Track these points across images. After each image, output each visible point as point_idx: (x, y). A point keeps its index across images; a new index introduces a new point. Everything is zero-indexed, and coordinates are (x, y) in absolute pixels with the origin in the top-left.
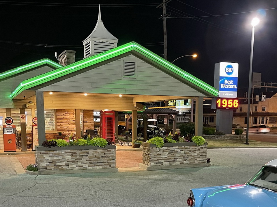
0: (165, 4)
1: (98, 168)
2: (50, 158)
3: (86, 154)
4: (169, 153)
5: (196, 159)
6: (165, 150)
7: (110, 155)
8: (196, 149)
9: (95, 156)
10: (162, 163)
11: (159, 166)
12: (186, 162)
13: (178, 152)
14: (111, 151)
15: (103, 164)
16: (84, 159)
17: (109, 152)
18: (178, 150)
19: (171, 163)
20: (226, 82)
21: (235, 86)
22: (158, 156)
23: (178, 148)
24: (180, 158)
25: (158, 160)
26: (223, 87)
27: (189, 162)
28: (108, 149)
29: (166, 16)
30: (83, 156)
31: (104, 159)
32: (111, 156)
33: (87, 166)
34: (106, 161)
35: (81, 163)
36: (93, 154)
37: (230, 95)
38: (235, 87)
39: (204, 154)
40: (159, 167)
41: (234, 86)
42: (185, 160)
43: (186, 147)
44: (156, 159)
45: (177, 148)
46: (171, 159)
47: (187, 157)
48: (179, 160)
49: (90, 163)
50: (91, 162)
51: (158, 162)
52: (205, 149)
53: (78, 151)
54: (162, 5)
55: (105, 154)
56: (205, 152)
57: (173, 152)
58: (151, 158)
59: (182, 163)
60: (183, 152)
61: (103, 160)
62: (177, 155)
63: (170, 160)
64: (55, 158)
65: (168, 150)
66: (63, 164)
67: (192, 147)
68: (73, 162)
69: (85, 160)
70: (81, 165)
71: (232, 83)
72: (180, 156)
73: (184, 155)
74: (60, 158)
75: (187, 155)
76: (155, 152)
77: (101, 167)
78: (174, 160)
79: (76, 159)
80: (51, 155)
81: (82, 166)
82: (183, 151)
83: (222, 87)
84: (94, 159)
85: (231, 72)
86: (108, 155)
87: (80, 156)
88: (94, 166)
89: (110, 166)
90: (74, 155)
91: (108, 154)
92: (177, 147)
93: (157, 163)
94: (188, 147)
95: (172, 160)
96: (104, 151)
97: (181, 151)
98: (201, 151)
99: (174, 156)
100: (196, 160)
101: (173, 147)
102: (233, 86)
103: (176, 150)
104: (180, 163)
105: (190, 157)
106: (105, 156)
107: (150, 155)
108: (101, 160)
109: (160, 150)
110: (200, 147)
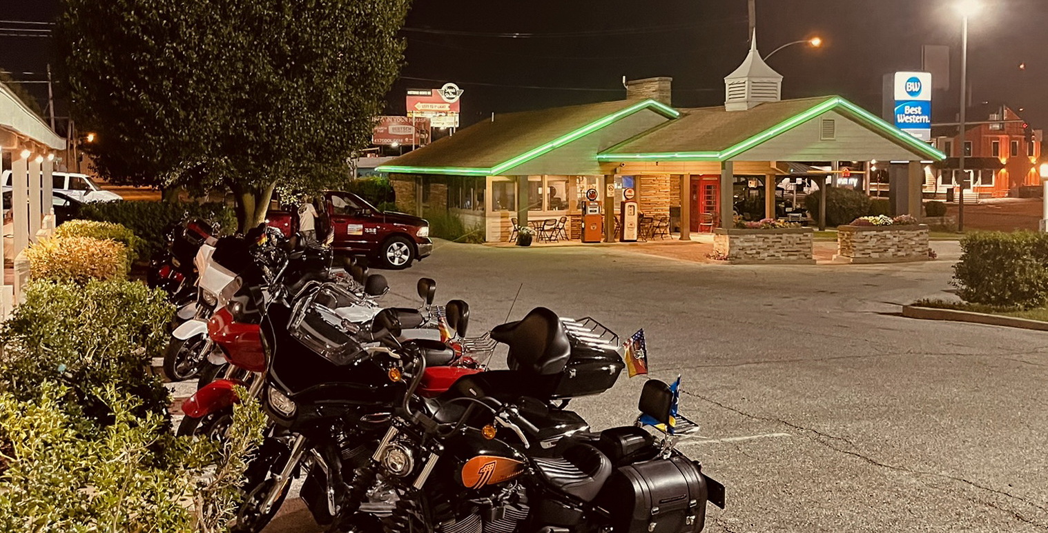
1: (792, 257)
2: (740, 244)
3: (779, 240)
4: (878, 240)
5: (914, 248)
6: (873, 236)
7: (806, 241)
8: (913, 235)
9: (789, 242)
10: (870, 253)
11: (866, 257)
12: (900, 254)
13: (890, 238)
14: (807, 236)
15: (798, 253)
17: (805, 238)
18: (890, 236)
20: (908, 109)
21: (927, 117)
22: (865, 245)
24: (893, 247)
25: (863, 250)
26: (902, 121)
27: (904, 254)
30: (776, 242)
31: (799, 246)
32: (807, 243)
33: (780, 254)
34: (801, 249)
35: (772, 251)
36: (787, 240)
38: (926, 119)
39: (924, 242)
41: (924, 117)
42: (899, 251)
43: (901, 231)
44: (861, 248)
46: (879, 248)
47: (902, 246)
48: (892, 250)
49: (783, 251)
50: (784, 249)
51: (863, 252)
52: (926, 235)
53: (771, 235)
55: (800, 240)
56: (926, 240)
57: (883, 238)
58: (855, 247)
59: (896, 254)
60: (896, 239)
61: (798, 248)
62: (890, 243)
63: (880, 250)
64: (746, 244)
65: (878, 235)
66: (754, 251)
67: (909, 232)
68: (764, 249)
69: (778, 247)
70: (773, 254)
71: (920, 113)
72: (893, 245)
73: (897, 243)
74: (751, 244)
75: (901, 242)
76: (860, 238)
77: (796, 257)
78: (886, 250)
79: (768, 246)
80: (742, 240)
81: (774, 256)
82: (896, 237)
83: (899, 121)
84: (788, 246)
85: (917, 90)
87: (773, 242)
88: (788, 255)
89: (806, 256)
90: (766, 240)
91: (804, 240)
92: (889, 232)
93: (863, 254)
94: (904, 231)
95: (883, 250)
96: (799, 235)
97: (894, 237)
98: (920, 238)
99: (885, 244)
100: (914, 250)
101: (884, 232)
102: (921, 117)
103: (887, 235)
104: (893, 255)
105: (906, 246)
106: (801, 242)
107: (854, 242)
108: (796, 247)
109: (866, 236)
110: (918, 232)
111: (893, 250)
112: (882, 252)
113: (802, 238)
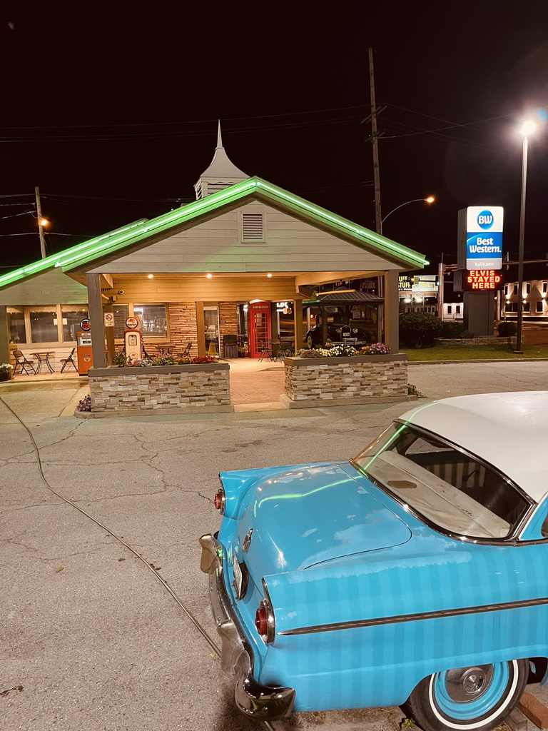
1: (197, 404)
2: (111, 389)
3: (175, 381)
4: (330, 377)
5: (385, 386)
6: (323, 371)
7: (219, 382)
8: (385, 369)
9: (192, 384)
10: (318, 394)
11: (313, 400)
12: (365, 393)
13: (349, 374)
14: (220, 374)
15: (206, 398)
16: (172, 389)
17: (217, 377)
18: (349, 370)
19: (336, 394)
20: (480, 241)
22: (311, 383)
23: (349, 367)
24: (354, 385)
25: (309, 389)
26: (474, 252)
27: (371, 393)
28: (215, 372)
30: (169, 384)
31: (207, 388)
32: (221, 384)
33: (177, 401)
34: (213, 393)
35: (165, 397)
36: (187, 381)
37: (487, 264)
38: (498, 249)
39: (402, 377)
40: (313, 404)
41: (496, 248)
42: (364, 389)
43: (365, 364)
44: (305, 387)
45: (346, 368)
46: (335, 386)
47: (369, 382)
48: (352, 389)
49: (183, 396)
50: (184, 394)
51: (310, 393)
52: (404, 367)
53: (161, 375)
55: (209, 380)
56: (404, 374)
57: (339, 374)
58: (296, 386)
59: (359, 395)
60: (359, 375)
61: (207, 390)
62: (348, 380)
63: (334, 390)
64: (121, 389)
65: (330, 370)
66: (135, 398)
67: (377, 364)
68: (151, 394)
69: (174, 391)
70: (168, 400)
71: (492, 244)
72: (354, 382)
73: (360, 379)
74: (130, 388)
75: (367, 379)
76: (304, 375)
77: (203, 404)
78: (343, 389)
79: (157, 390)
80: (113, 383)
81: (168, 403)
82: (358, 371)
83: (471, 252)
84: (190, 389)
85: (489, 223)
86: (214, 382)
87: (165, 384)
88: (191, 401)
89: (219, 401)
90: (153, 382)
91: (215, 380)
92: (347, 365)
93: (308, 395)
94: (369, 364)
95: (338, 389)
96: (207, 374)
97: (355, 371)
98: (395, 372)
99: (342, 382)
100: (386, 388)
101: (340, 365)
102: (493, 248)
103: (344, 370)
104: (354, 395)
105: (373, 383)
106: (210, 383)
107: (295, 380)
108: (203, 390)
109: (313, 371)
110: (392, 364)
111: (354, 389)
112: (338, 391)
113: (211, 378)
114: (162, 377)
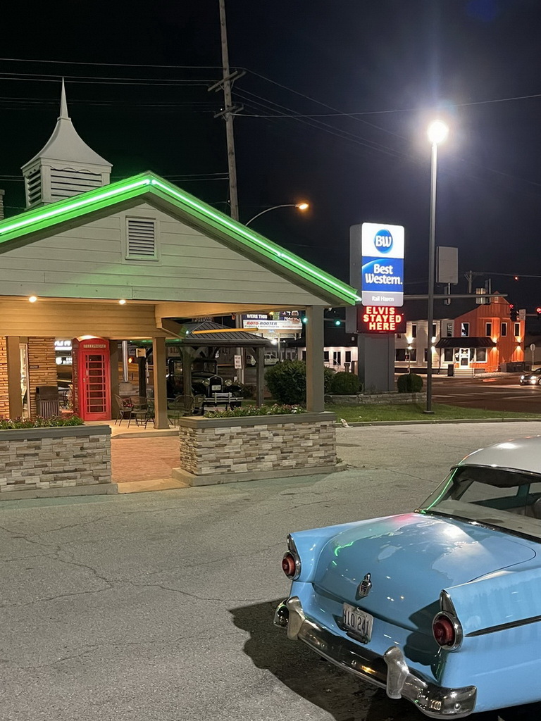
0: (228, 82)
1: (65, 483)
3: (33, 451)
4: (244, 442)
5: (310, 453)
6: (235, 435)
7: (95, 451)
8: (310, 431)
9: (58, 455)
10: (229, 466)
11: (222, 473)
12: (286, 463)
13: (267, 438)
14: (98, 440)
15: (78, 474)
16: (29, 463)
17: (93, 444)
18: (267, 434)
19: (250, 465)
20: (378, 268)
21: (399, 278)
22: (220, 451)
23: (268, 430)
24: (273, 452)
25: (217, 460)
26: (371, 282)
27: (293, 463)
28: (91, 437)
29: (233, 111)
30: (25, 455)
31: (80, 460)
32: (99, 454)
33: (36, 479)
34: (87, 467)
35: (19, 474)
36: (51, 450)
37: (387, 299)
38: (398, 280)
39: (329, 441)
40: (223, 478)
41: (396, 278)
42: (285, 458)
43: (286, 425)
44: (213, 456)
45: (263, 430)
46: (250, 455)
48: (271, 458)
49: (44, 473)
50: (47, 469)
51: (218, 464)
52: (331, 429)
53: (13, 443)
54: (223, 84)
55: (82, 449)
56: (332, 437)
57: (254, 439)
58: (200, 456)
59: (279, 465)
60: (279, 439)
61: (79, 463)
62: (267, 446)
63: (249, 459)
65: (244, 433)
67: (300, 426)
69: (31, 465)
70: (21, 479)
71: (391, 273)
72: (273, 449)
73: (281, 445)
75: (288, 445)
76: (210, 440)
77: (73, 483)
78: (260, 459)
79: (7, 464)
81: (23, 482)
82: (278, 435)
83: (367, 282)
84: (54, 462)
85: (388, 246)
86: (89, 451)
87: (18, 456)
88: (56, 479)
89: (96, 478)
91: (90, 449)
92: (265, 427)
93: (217, 467)
94: (291, 426)
95: (254, 458)
96: (79, 441)
97: (274, 435)
98: (322, 435)
99: (259, 449)
100: (311, 456)
101: (256, 427)
102: (392, 278)
103: (261, 433)
104: (274, 466)
105: (296, 450)
106: (84, 453)
107: (199, 447)
108: (72, 464)
109: (223, 435)
110: (318, 425)
111: (273, 457)
112: (253, 461)
113: (86, 445)
114: (15, 445)
